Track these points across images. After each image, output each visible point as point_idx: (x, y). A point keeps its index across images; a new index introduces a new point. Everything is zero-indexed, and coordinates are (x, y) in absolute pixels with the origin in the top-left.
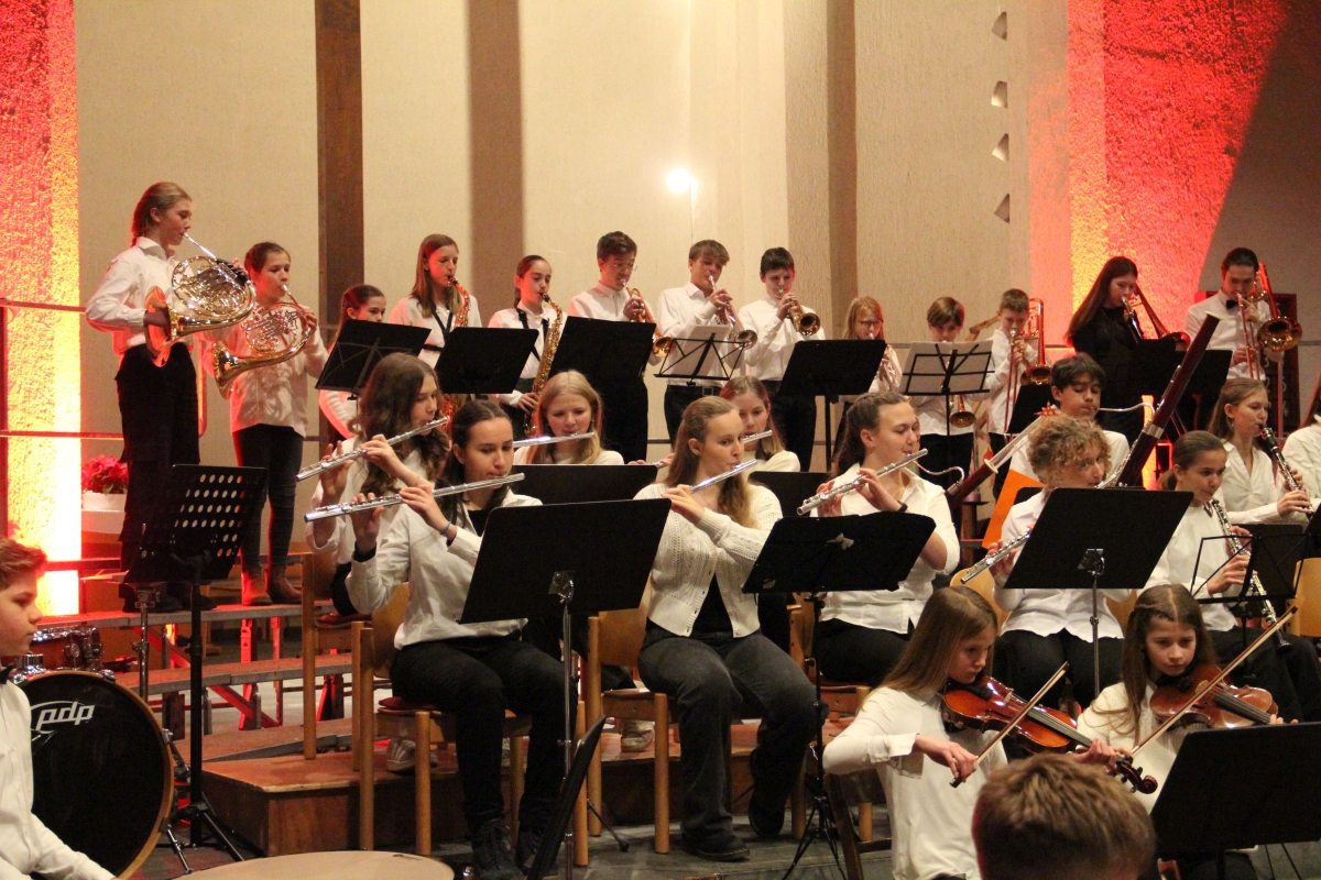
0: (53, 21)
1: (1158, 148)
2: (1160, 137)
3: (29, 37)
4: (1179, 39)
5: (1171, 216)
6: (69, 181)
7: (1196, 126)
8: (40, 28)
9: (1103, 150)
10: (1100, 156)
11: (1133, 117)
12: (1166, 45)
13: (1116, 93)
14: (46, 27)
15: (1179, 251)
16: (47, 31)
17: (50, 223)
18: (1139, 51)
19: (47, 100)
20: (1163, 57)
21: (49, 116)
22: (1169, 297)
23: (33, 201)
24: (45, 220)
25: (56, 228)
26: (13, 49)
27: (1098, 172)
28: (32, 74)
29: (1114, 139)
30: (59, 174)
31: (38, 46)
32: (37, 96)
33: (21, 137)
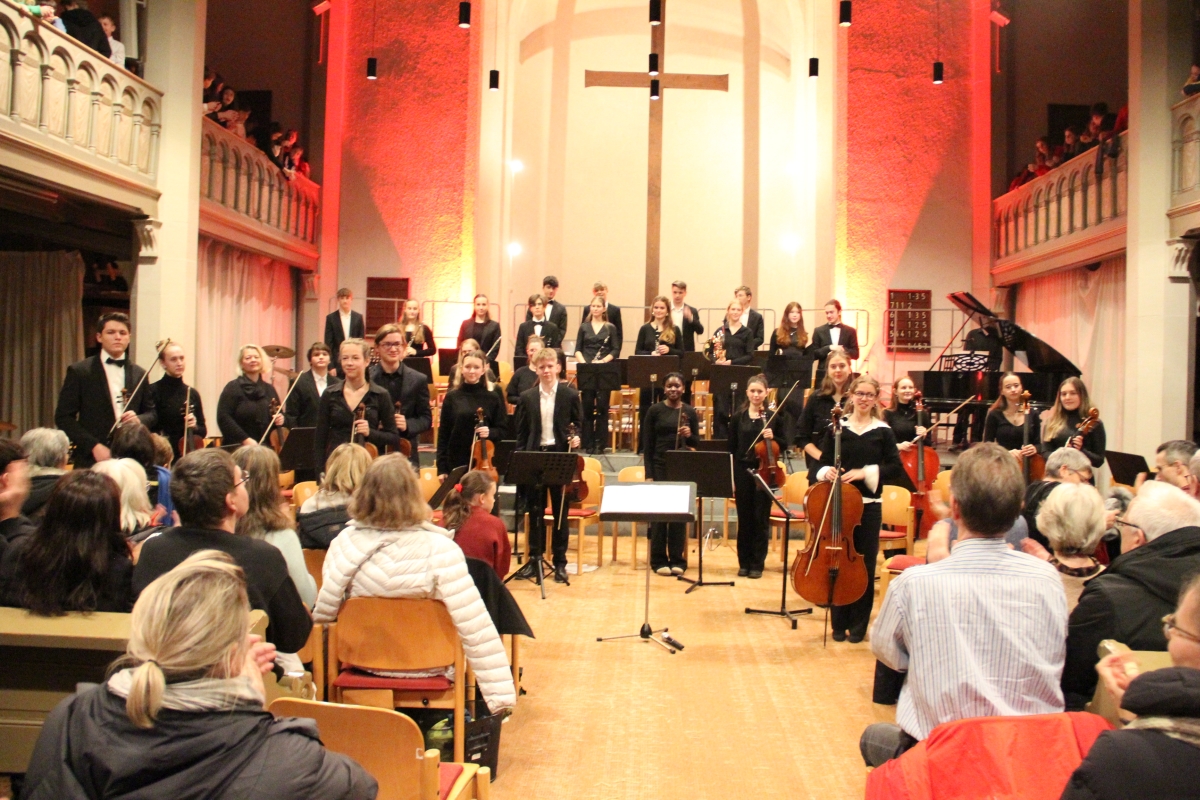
0: (465, 220)
1: (871, 234)
2: (873, 231)
3: (457, 225)
4: (882, 194)
5: (877, 260)
7: (889, 226)
8: (460, 223)
9: (846, 236)
10: (845, 238)
11: (860, 224)
12: (876, 197)
13: (852, 215)
15: (879, 274)
16: (462, 223)
18: (866, 200)
19: (461, 243)
20: (874, 201)
21: (460, 247)
22: (875, 292)
26: (453, 229)
27: (844, 244)
28: (457, 235)
29: (851, 232)
31: (459, 228)
32: (459, 241)
33: (454, 253)
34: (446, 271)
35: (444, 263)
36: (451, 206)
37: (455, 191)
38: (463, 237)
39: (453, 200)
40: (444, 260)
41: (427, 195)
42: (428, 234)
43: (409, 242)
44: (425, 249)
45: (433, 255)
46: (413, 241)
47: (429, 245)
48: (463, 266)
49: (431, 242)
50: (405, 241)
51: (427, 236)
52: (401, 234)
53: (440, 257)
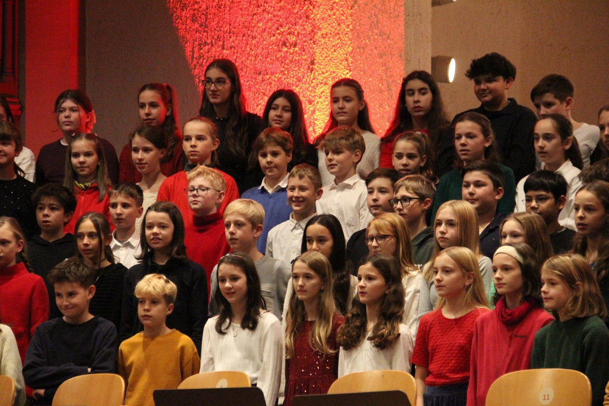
42: (250, 18)
43: (212, 46)
44: (244, 59)
45: (260, 74)
46: (221, 43)
47: (251, 49)
48: (320, 97)
49: (254, 38)
50: (206, 44)
51: (246, 24)
52: (196, 26)
53: (273, 78)
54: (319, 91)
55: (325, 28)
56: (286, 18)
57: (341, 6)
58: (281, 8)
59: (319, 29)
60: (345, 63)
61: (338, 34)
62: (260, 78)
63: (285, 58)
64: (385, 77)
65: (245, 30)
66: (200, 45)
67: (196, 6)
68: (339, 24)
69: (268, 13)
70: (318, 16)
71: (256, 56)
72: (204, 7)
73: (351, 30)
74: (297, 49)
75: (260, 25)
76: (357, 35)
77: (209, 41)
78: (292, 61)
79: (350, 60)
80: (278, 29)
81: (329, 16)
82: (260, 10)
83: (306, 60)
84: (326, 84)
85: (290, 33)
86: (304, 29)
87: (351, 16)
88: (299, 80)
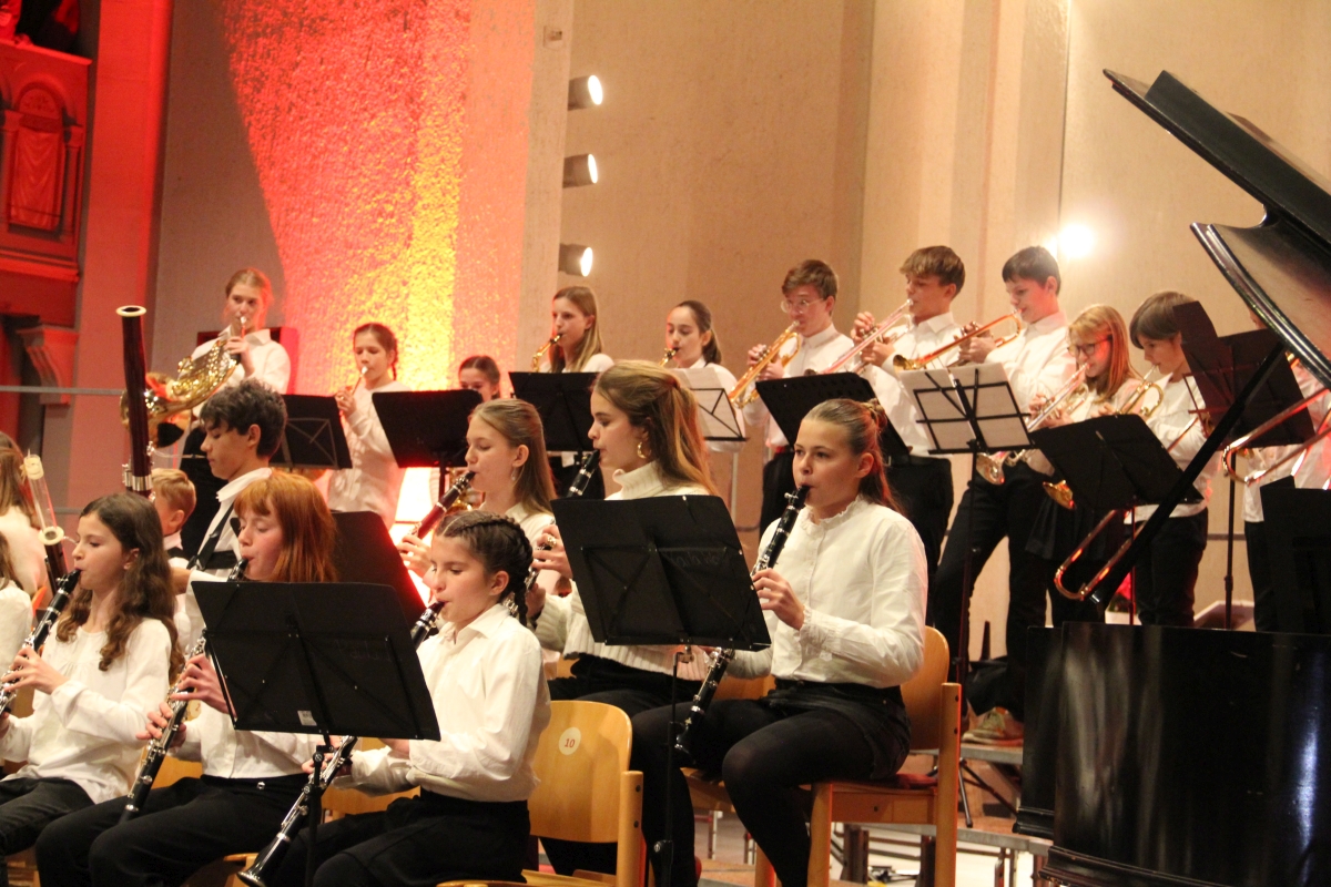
3: (407, 142)
6: (438, 273)
8: (415, 132)
14: (418, 129)
16: (419, 133)
17: (407, 318)
19: (415, 198)
21: (413, 214)
23: (398, 297)
24: (403, 315)
25: (413, 320)
26: (398, 156)
28: (407, 176)
30: (423, 268)
31: (412, 151)
32: (408, 197)
33: (394, 238)
34: (375, 298)
35: (371, 274)
36: (395, 81)
37: (406, 27)
38: (419, 181)
39: (400, 61)
40: (375, 264)
41: (345, 52)
42: (343, 181)
43: (301, 212)
44: (334, 229)
45: (351, 248)
46: (310, 210)
47: (343, 219)
48: (416, 278)
49: (347, 205)
50: (293, 209)
51: (340, 188)
52: (285, 188)
53: (365, 253)
54: (416, 270)
55: (428, 198)
56: (385, 184)
57: (448, 173)
58: (379, 172)
59: (420, 198)
60: (448, 240)
61: (442, 205)
62: (351, 252)
63: (380, 230)
64: (496, 261)
65: (337, 196)
66: (287, 210)
67: (286, 165)
68: (444, 195)
69: (365, 176)
70: (420, 184)
71: (348, 226)
72: (294, 166)
73: (458, 202)
74: (393, 220)
75: (355, 190)
76: (465, 209)
77: (297, 207)
78: (387, 235)
79: (455, 237)
80: (374, 196)
81: (433, 184)
82: (355, 174)
83: (403, 234)
84: (424, 263)
85: (387, 202)
86: (403, 198)
87: (459, 185)
88: (394, 257)
